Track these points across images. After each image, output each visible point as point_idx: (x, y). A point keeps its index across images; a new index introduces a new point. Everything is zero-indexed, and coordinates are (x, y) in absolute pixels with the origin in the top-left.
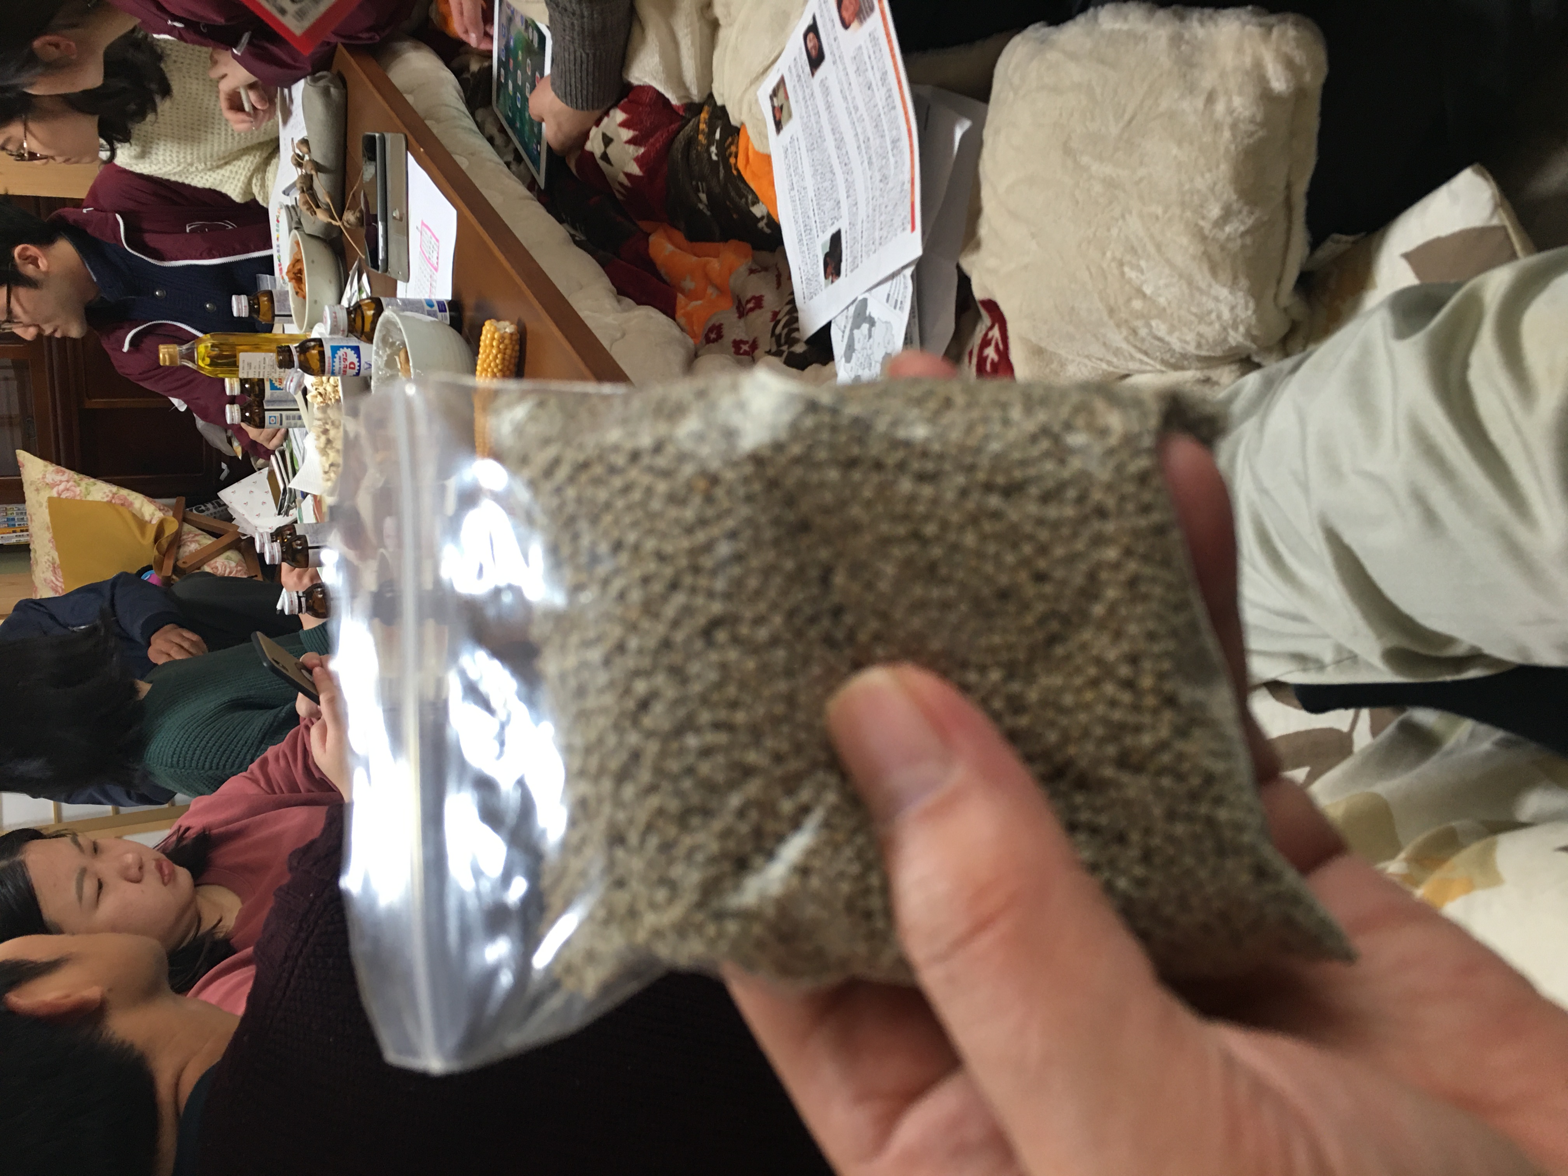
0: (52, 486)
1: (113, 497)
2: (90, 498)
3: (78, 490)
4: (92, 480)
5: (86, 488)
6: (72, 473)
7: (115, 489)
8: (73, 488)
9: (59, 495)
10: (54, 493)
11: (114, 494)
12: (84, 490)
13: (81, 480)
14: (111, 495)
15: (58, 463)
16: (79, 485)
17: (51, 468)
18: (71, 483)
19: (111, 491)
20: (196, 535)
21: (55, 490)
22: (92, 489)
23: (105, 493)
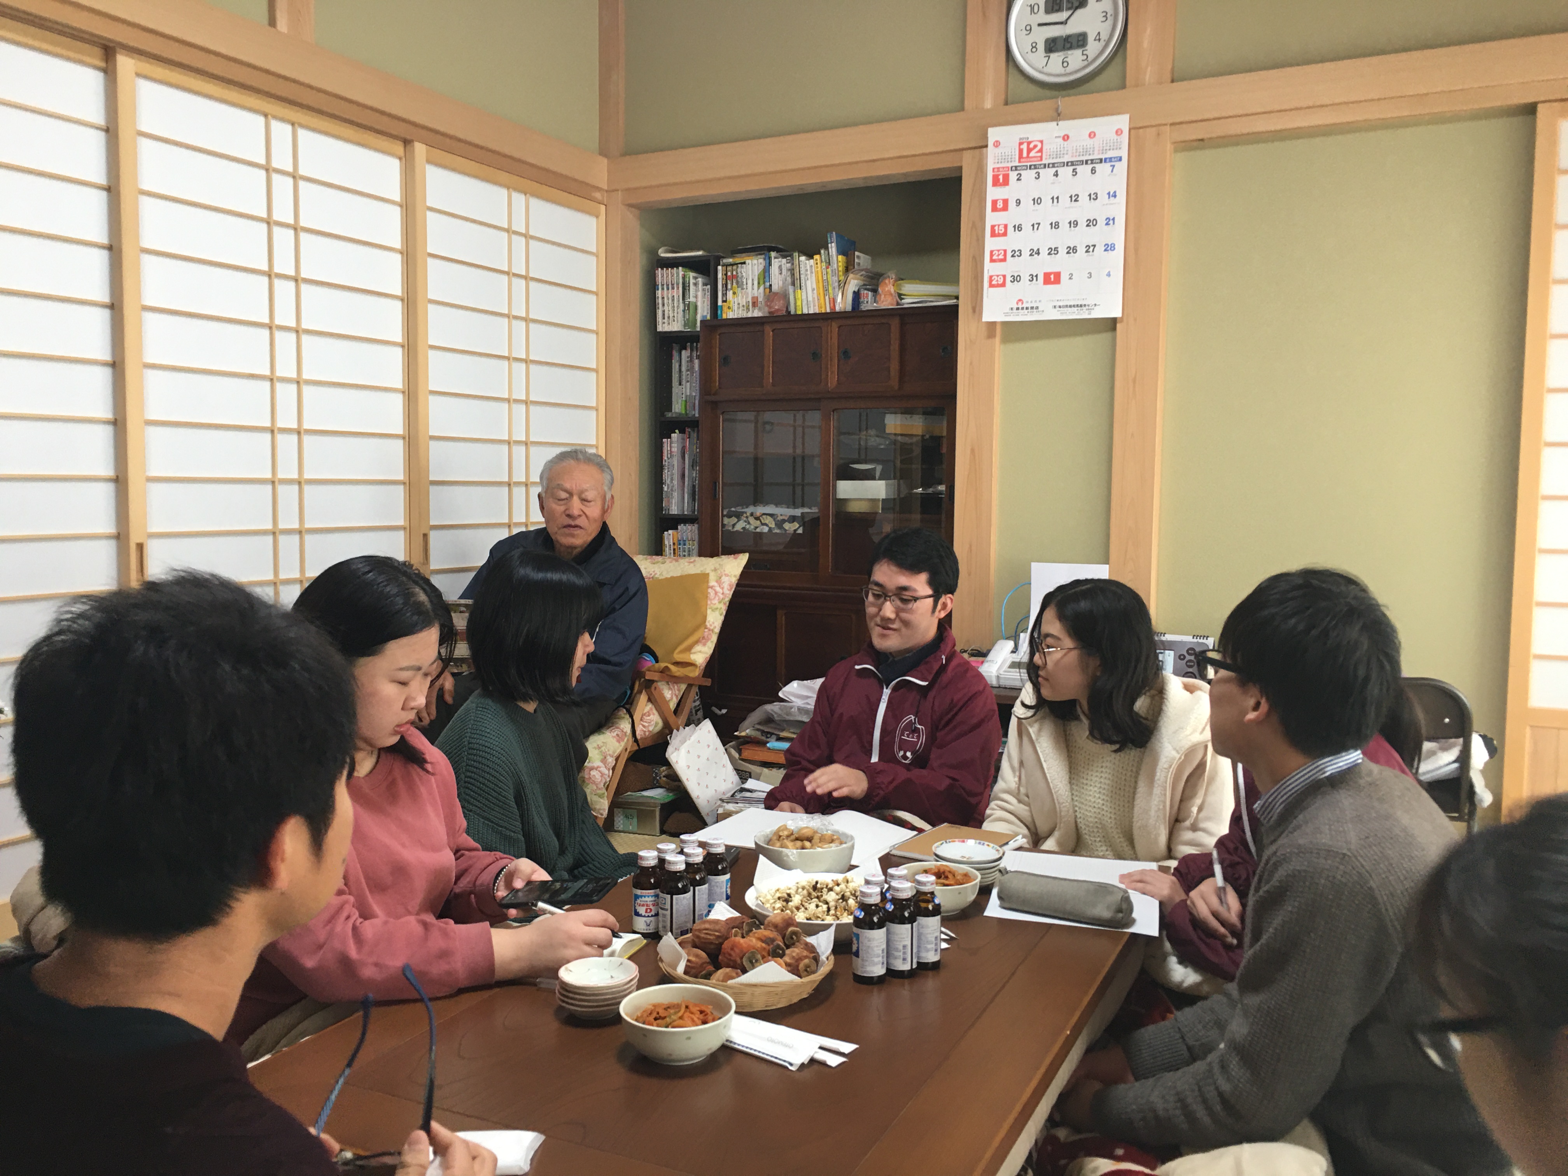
0: (719, 581)
1: (709, 630)
2: (709, 611)
3: (716, 601)
4: (724, 613)
5: (717, 609)
6: (730, 597)
7: (717, 630)
8: (717, 598)
9: (712, 587)
10: (712, 583)
11: (712, 631)
12: (715, 607)
13: (725, 604)
14: (712, 628)
15: (738, 585)
16: (720, 602)
17: (734, 580)
18: (721, 596)
19: (715, 627)
20: (677, 696)
21: (716, 584)
22: (717, 613)
23: (713, 623)
